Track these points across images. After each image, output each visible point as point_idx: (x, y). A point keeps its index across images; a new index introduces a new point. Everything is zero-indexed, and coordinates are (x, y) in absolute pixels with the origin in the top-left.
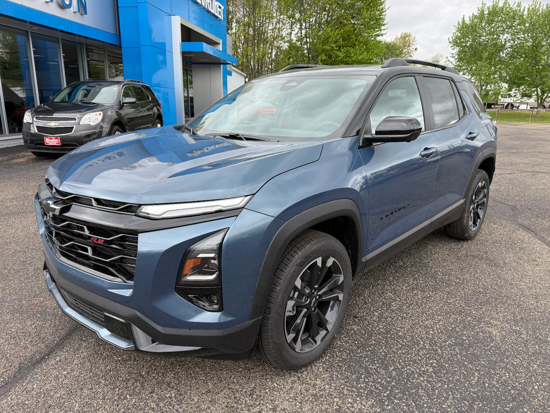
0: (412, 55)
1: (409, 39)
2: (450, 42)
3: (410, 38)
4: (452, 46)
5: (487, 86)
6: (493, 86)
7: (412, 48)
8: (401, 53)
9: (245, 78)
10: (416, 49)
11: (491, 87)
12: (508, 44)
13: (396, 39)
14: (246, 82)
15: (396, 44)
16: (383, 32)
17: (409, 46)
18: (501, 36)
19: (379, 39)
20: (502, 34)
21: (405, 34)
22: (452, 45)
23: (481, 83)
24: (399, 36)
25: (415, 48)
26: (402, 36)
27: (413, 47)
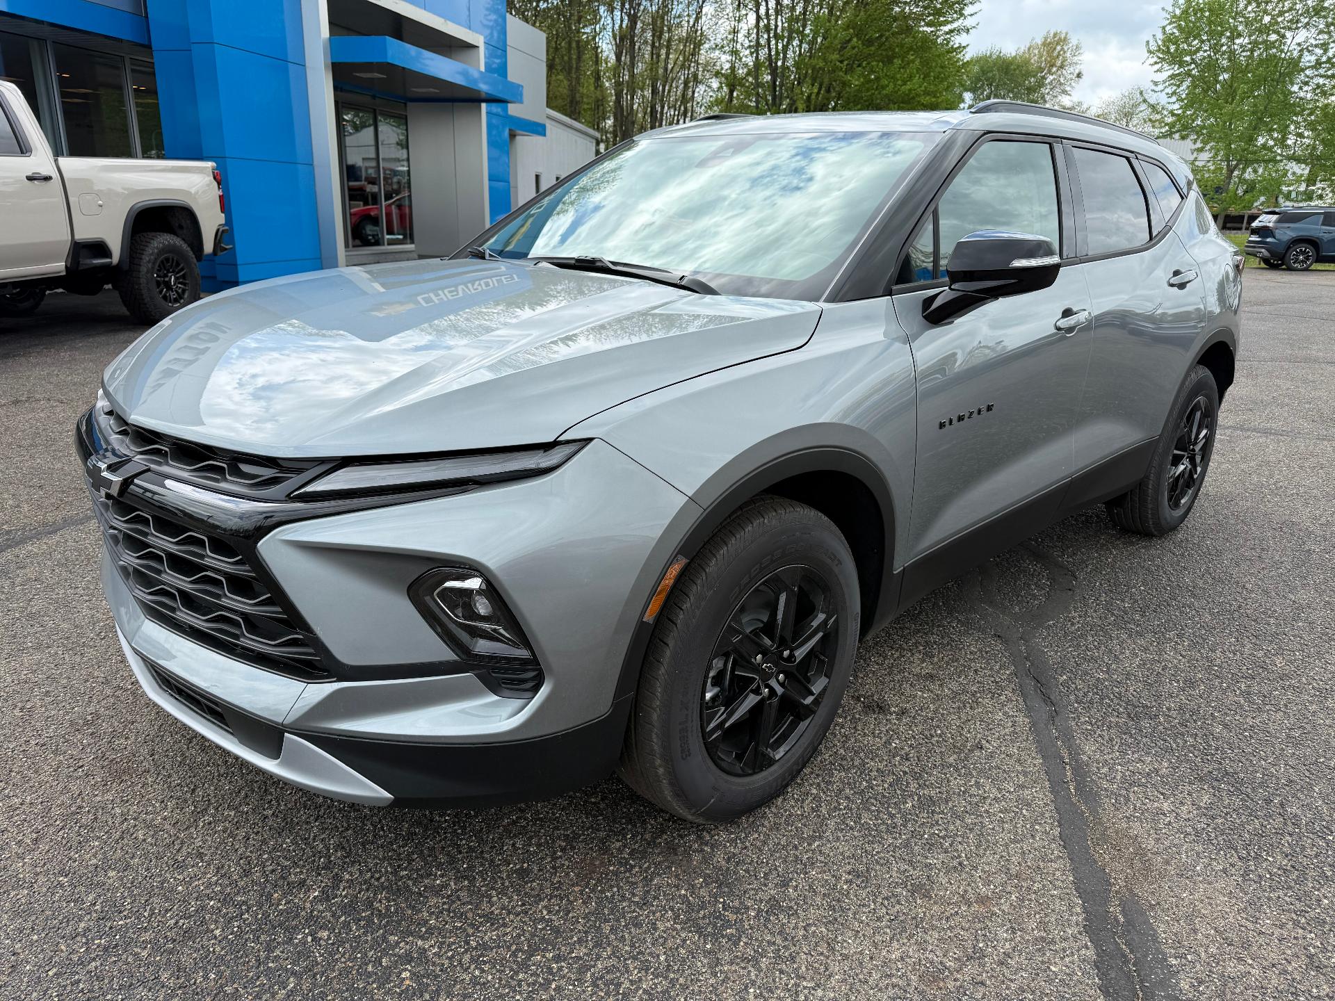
0: (1068, 89)
1: (1062, 49)
2: (1150, 52)
3: (1066, 48)
4: (1156, 63)
5: (1244, 170)
6: (1260, 171)
7: (1069, 71)
8: (1041, 84)
9: (598, 144)
10: (1079, 76)
11: (1255, 171)
12: (1308, 59)
13: (1029, 49)
14: (598, 152)
15: (1027, 62)
16: (969, 22)
17: (1062, 67)
18: (1289, 34)
19: (957, 40)
20: (1290, 29)
21: (1055, 35)
22: (1155, 59)
23: (1228, 161)
24: (1039, 41)
25: (1077, 71)
26: (1046, 39)
27: (1072, 69)
